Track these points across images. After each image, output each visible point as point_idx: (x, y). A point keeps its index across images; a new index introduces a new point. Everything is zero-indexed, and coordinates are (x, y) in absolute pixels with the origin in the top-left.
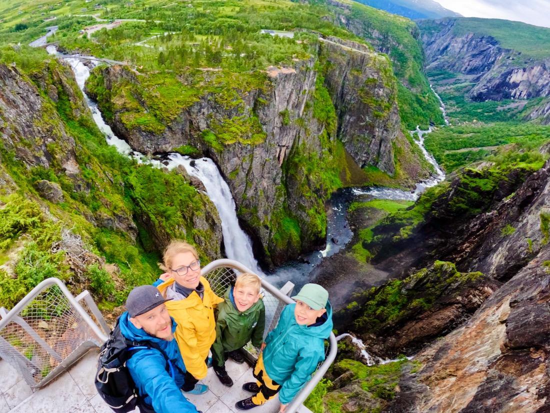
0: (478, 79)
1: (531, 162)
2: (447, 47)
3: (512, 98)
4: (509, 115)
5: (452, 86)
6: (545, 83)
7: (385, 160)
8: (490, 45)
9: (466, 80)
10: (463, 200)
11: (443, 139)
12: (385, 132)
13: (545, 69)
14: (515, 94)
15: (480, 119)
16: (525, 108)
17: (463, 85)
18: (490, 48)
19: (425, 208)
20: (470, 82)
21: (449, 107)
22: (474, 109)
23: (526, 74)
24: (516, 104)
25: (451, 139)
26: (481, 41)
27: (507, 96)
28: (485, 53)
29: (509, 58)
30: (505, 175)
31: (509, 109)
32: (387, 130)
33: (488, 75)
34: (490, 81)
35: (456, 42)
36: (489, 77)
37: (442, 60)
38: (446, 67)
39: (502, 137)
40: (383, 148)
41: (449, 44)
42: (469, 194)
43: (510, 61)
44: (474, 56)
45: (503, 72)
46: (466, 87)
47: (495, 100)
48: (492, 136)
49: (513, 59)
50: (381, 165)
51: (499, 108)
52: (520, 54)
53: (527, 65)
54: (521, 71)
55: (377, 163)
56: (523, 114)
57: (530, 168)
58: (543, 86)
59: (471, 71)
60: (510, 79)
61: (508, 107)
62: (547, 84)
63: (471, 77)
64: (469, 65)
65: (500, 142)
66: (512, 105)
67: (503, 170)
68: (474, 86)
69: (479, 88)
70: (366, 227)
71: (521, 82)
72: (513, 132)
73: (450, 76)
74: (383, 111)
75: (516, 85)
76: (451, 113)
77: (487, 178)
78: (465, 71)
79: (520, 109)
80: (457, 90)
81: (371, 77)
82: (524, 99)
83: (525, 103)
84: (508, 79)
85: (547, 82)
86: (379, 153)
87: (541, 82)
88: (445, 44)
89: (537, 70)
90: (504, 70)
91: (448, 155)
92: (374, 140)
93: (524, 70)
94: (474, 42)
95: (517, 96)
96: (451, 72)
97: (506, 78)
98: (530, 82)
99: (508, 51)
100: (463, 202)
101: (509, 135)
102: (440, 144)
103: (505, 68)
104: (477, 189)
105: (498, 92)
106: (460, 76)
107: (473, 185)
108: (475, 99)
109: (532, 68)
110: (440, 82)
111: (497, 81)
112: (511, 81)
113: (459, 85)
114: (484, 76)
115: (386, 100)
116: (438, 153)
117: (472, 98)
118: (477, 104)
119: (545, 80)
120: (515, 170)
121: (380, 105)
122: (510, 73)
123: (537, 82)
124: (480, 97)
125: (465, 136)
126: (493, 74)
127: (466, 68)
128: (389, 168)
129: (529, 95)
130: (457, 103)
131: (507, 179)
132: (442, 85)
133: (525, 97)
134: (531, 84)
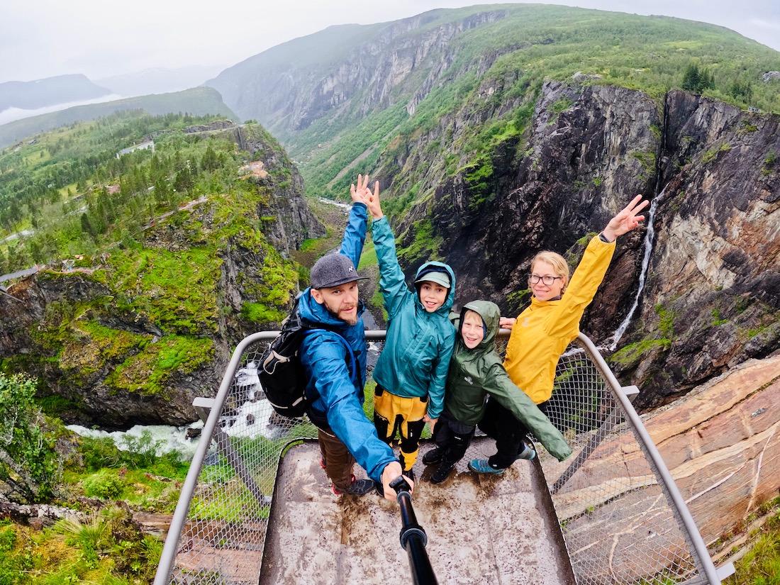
0: (289, 109)
3: (334, 107)
4: (342, 121)
6: (355, 76)
7: (312, 226)
11: (315, 176)
13: (349, 64)
14: (334, 101)
15: (322, 141)
16: (352, 108)
18: (283, 76)
20: (283, 116)
22: (308, 136)
23: (335, 79)
24: (342, 109)
25: (321, 173)
27: (328, 107)
29: (310, 74)
31: (339, 117)
33: (299, 100)
34: (304, 104)
36: (301, 101)
40: (304, 216)
43: (313, 76)
46: (282, 123)
47: (320, 117)
48: (354, 145)
49: (314, 73)
50: (311, 233)
51: (330, 121)
53: (332, 70)
54: (329, 79)
55: (307, 234)
56: (354, 113)
58: (356, 80)
60: (322, 91)
61: (337, 115)
62: (358, 76)
63: (280, 112)
64: (270, 103)
65: (366, 145)
66: (340, 112)
68: (289, 118)
69: (298, 116)
71: (334, 88)
75: (331, 93)
79: (348, 110)
82: (345, 101)
83: (349, 103)
84: (321, 93)
85: (356, 74)
86: (303, 224)
87: (351, 78)
89: (343, 70)
90: (312, 87)
91: (334, 187)
92: (293, 213)
93: (333, 76)
95: (337, 102)
97: (318, 92)
98: (343, 84)
101: (368, 135)
102: (316, 183)
103: (312, 84)
105: (319, 109)
108: (299, 128)
109: (339, 70)
111: (312, 100)
112: (325, 92)
114: (296, 103)
116: (323, 192)
117: (297, 129)
118: (307, 131)
119: (355, 73)
122: (320, 86)
123: (348, 80)
124: (304, 124)
125: (329, 162)
126: (303, 96)
128: (320, 231)
129: (347, 95)
133: (345, 98)
134: (344, 85)
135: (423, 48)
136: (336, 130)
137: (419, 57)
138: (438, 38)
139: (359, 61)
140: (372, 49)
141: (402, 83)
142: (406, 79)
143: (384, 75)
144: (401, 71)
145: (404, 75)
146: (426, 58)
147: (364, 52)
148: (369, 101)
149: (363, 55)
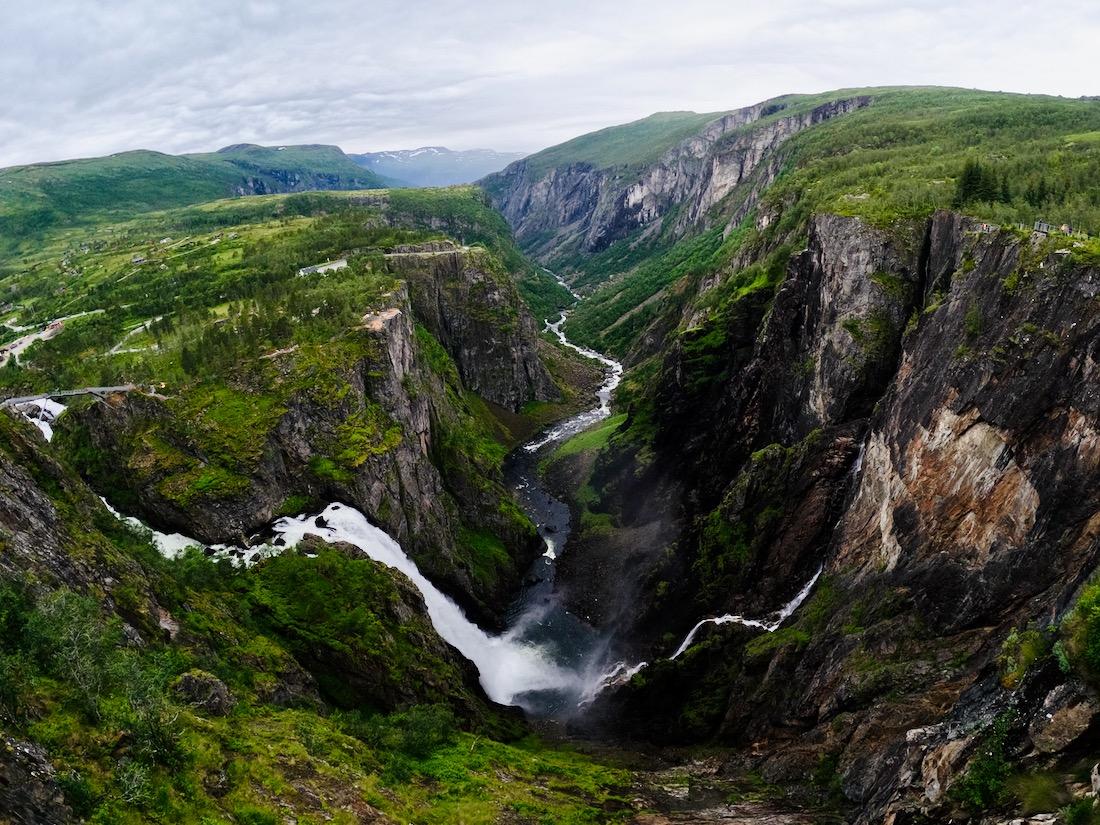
0: (586, 223)
1: (751, 282)
2: (528, 201)
3: (642, 225)
4: (648, 246)
5: (557, 249)
6: (673, 186)
7: (541, 384)
8: (584, 174)
9: (571, 232)
10: (700, 372)
11: (589, 319)
12: (525, 348)
13: (665, 169)
14: (643, 218)
15: (616, 271)
16: (664, 228)
17: (571, 239)
18: (584, 177)
19: (647, 412)
20: (578, 232)
21: (567, 276)
22: (601, 263)
23: (645, 188)
24: (651, 230)
25: (598, 315)
26: (569, 174)
27: (634, 225)
28: (580, 186)
29: (614, 178)
30: (731, 314)
31: (644, 240)
32: (526, 344)
33: (598, 212)
34: (603, 218)
35: (539, 190)
36: (600, 214)
37: (529, 222)
38: (537, 228)
39: (660, 277)
40: (531, 371)
41: (530, 196)
42: (702, 361)
43: (618, 182)
44: (568, 197)
45: (615, 199)
46: (575, 241)
47: (621, 238)
48: (646, 282)
49: (620, 177)
50: (540, 395)
51: (633, 245)
52: (626, 167)
53: (642, 176)
54: (637, 187)
55: (534, 394)
56: (666, 237)
57: (756, 289)
58: (673, 190)
59: (573, 217)
60: (628, 203)
61: (642, 238)
62: (676, 185)
63: (575, 225)
64: (566, 212)
65: (661, 284)
66: (647, 233)
67: (725, 310)
68: (585, 234)
69: (595, 233)
70: (578, 485)
71: (643, 200)
72: (669, 264)
73: (549, 237)
74: (509, 320)
75: (638, 207)
76: (576, 282)
77: (713, 330)
78: (564, 221)
79: (658, 232)
80: (566, 249)
81: (475, 281)
82: (656, 218)
83: (660, 221)
84: (625, 205)
85: (674, 183)
86: (529, 380)
87: (667, 188)
88: (524, 199)
89: (656, 175)
90: (616, 196)
91: (607, 336)
92: (515, 366)
93: (641, 184)
94: (560, 180)
95: (646, 220)
96: (547, 230)
97: (622, 204)
98: (654, 195)
99: (610, 170)
100: (701, 376)
101: (666, 270)
102: (588, 328)
103: (615, 192)
104: (709, 350)
105: (621, 227)
106: (562, 231)
107: (702, 348)
108: (594, 250)
109: (650, 176)
110: (540, 251)
111: (613, 214)
112: (631, 204)
113: (565, 242)
114: (594, 215)
115: (507, 303)
116: (593, 341)
117: (591, 251)
118: (601, 254)
119: (671, 181)
120: (740, 302)
121: (503, 314)
122: (625, 196)
123: (663, 189)
124: (601, 244)
125: (612, 301)
126: (604, 207)
127: (564, 217)
128: (552, 392)
129: (660, 210)
130: (576, 267)
131: (736, 318)
132: (543, 254)
133: (657, 215)
134: (656, 196)
135: (754, 151)
136: (638, 258)
137: (748, 164)
138: (775, 138)
139: (678, 166)
140: (697, 149)
141: (723, 201)
142: (729, 194)
143: (704, 187)
144: (723, 183)
145: (727, 190)
146: (758, 167)
147: (686, 153)
148: (685, 222)
149: (684, 156)
